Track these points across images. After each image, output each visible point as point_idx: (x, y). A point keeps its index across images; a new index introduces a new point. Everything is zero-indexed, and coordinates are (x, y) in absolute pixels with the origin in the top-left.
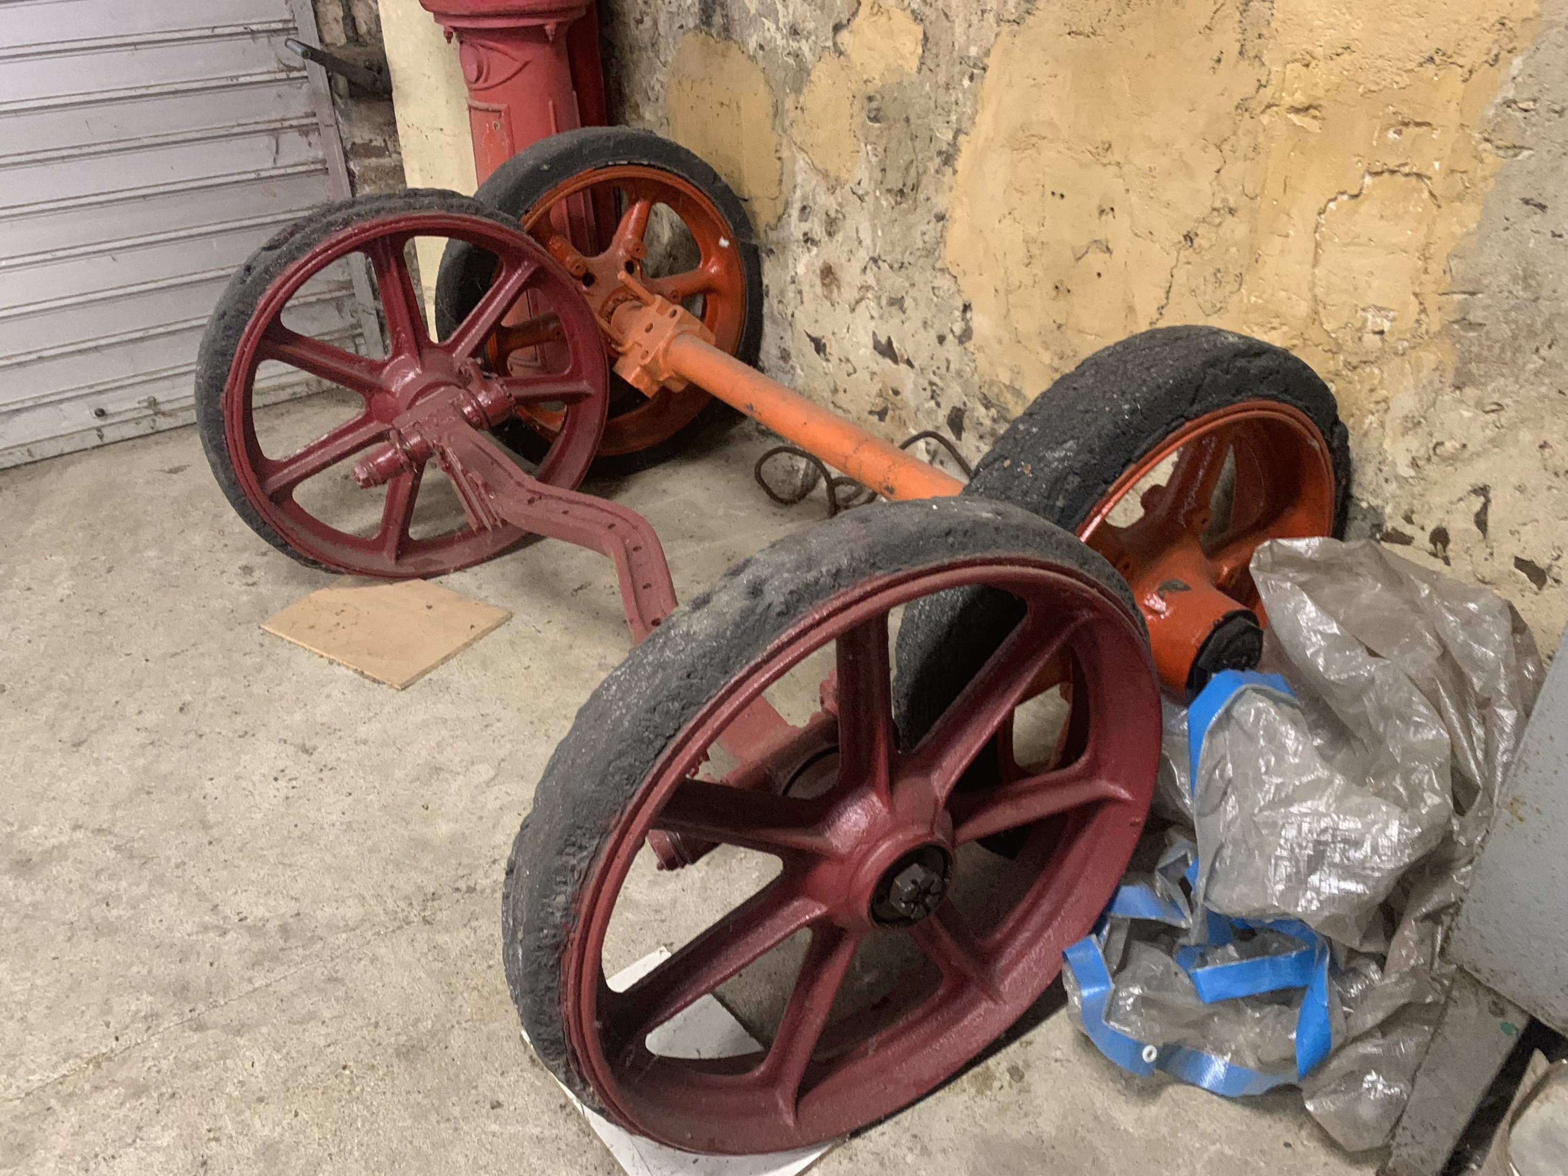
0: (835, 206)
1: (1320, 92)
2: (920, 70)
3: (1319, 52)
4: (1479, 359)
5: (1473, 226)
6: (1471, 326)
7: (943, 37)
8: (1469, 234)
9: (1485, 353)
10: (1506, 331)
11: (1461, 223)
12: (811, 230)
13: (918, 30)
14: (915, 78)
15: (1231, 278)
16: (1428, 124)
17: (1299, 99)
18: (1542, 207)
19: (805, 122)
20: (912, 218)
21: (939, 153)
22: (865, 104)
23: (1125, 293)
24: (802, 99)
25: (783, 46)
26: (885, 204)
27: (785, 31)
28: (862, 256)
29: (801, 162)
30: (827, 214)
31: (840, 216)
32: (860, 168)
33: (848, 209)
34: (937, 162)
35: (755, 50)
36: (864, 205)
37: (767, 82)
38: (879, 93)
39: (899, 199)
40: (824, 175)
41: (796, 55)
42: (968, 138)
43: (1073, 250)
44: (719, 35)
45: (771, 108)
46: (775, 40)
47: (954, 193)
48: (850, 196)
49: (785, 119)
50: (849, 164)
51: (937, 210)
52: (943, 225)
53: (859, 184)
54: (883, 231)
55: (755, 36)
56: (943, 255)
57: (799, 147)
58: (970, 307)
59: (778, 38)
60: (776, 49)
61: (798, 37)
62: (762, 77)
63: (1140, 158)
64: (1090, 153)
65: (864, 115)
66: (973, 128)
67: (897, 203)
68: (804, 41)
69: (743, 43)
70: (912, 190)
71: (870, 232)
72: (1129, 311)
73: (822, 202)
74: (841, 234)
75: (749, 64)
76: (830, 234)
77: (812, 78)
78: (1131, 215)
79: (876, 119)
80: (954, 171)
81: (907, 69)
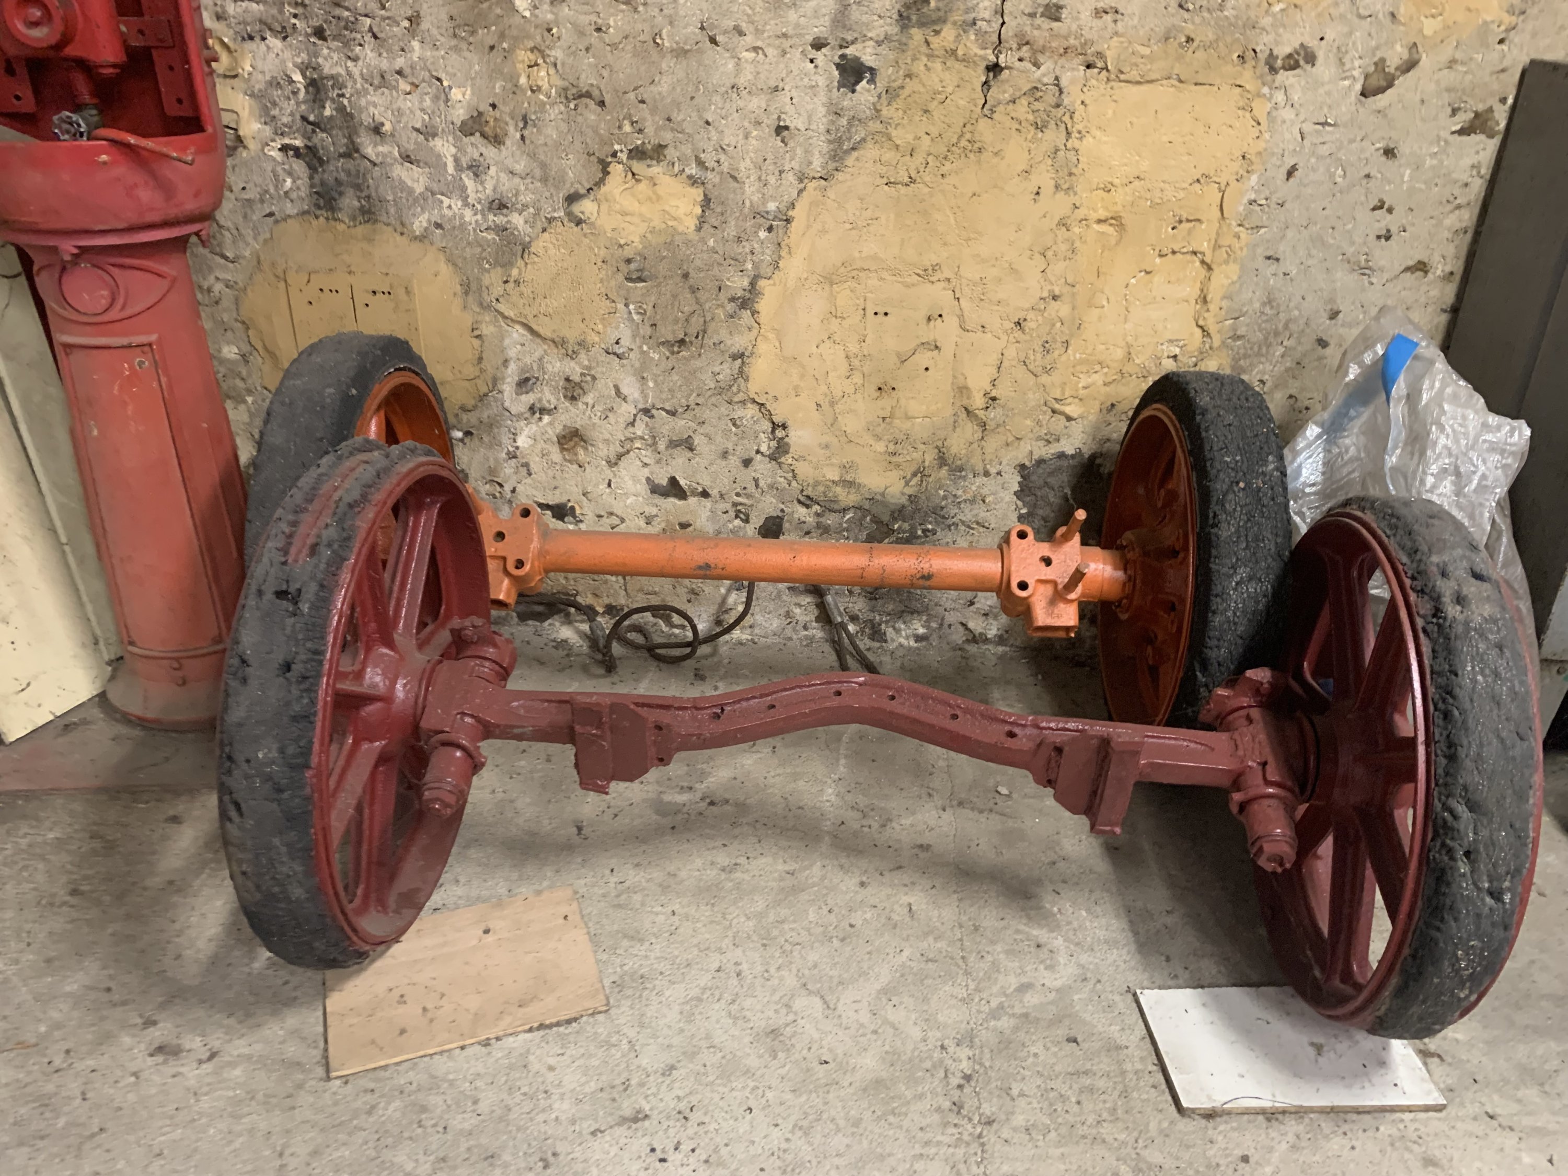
0: (579, 370)
1: (1119, 208)
2: (699, 229)
3: (1117, 182)
4: (1246, 356)
5: (1235, 278)
6: (1239, 337)
7: (731, 196)
8: (1233, 283)
9: (1249, 352)
10: (1260, 336)
11: (1227, 277)
12: (540, 400)
13: (697, 194)
14: (694, 237)
15: (1059, 345)
16: (1199, 220)
17: (1102, 214)
18: (1278, 260)
19: (521, 294)
20: (697, 363)
21: (733, 299)
22: (623, 266)
23: (955, 377)
24: (515, 272)
25: (476, 221)
26: (657, 357)
27: (479, 207)
28: (627, 410)
29: (515, 335)
30: (567, 380)
31: (589, 378)
32: (617, 328)
33: (599, 369)
34: (730, 307)
35: (426, 229)
36: (625, 361)
37: (451, 261)
38: (640, 254)
39: (676, 349)
40: (559, 343)
41: (502, 230)
42: (771, 282)
43: (898, 355)
44: (354, 218)
45: (459, 287)
46: (462, 217)
47: (755, 332)
48: (603, 357)
49: (485, 295)
50: (600, 326)
51: (734, 350)
52: (743, 362)
53: (617, 343)
54: (655, 381)
55: (426, 216)
56: (743, 388)
57: (512, 320)
58: (784, 427)
59: (468, 215)
60: (463, 226)
61: (505, 211)
62: (442, 257)
63: (970, 272)
64: (918, 275)
65: (620, 277)
66: (776, 272)
67: (673, 353)
68: (516, 215)
69: (402, 224)
70: (697, 337)
71: (638, 385)
72: (963, 390)
73: (556, 370)
74: (591, 395)
75: (416, 245)
76: (573, 399)
77: (532, 250)
78: (961, 317)
79: (640, 279)
80: (754, 313)
81: (681, 229)
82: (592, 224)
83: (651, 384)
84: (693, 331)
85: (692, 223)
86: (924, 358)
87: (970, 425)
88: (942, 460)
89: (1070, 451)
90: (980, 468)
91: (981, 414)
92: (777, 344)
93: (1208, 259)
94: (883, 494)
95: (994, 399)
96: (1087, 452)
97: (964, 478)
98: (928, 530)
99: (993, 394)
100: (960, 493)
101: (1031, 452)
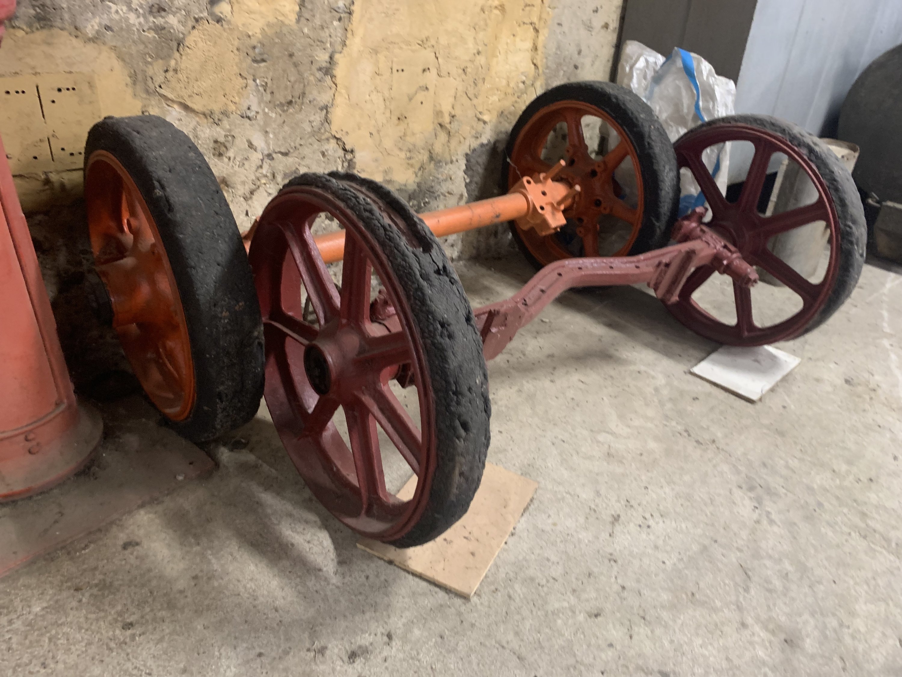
0: (223, 133)
2: (298, 21)
4: (550, 78)
5: (547, 36)
6: (548, 68)
8: (546, 39)
9: (551, 75)
11: (544, 36)
14: (295, 27)
15: (481, 81)
17: (497, 4)
18: (561, 25)
19: (179, 80)
20: (299, 116)
21: (320, 69)
22: (251, 52)
23: (435, 106)
24: (173, 63)
25: (140, 23)
26: (274, 115)
27: (141, 11)
28: (255, 157)
29: (174, 113)
30: (216, 142)
31: (230, 138)
32: (248, 98)
33: (237, 130)
34: (319, 75)
35: (98, 32)
36: (254, 122)
37: (120, 57)
38: (260, 43)
39: (285, 108)
40: (208, 115)
41: (159, 29)
42: (342, 55)
43: (408, 96)
44: (30, 26)
45: (128, 79)
46: (127, 19)
47: (334, 89)
48: (239, 121)
49: (150, 82)
50: (237, 98)
51: (322, 104)
52: (327, 112)
53: (249, 109)
54: (274, 133)
55: (97, 20)
56: (328, 129)
57: (173, 101)
58: (352, 151)
59: (132, 18)
60: (129, 27)
61: (163, 14)
62: (113, 55)
63: (443, 41)
64: (419, 44)
65: (249, 60)
66: (344, 48)
67: (284, 111)
68: (171, 16)
69: (76, 28)
70: (299, 98)
71: (263, 138)
72: (439, 113)
73: (207, 135)
74: (232, 150)
75: (90, 46)
76: (220, 155)
77: (186, 43)
78: (439, 69)
79: (263, 61)
80: (333, 77)
81: (287, 22)
82: (229, 22)
83: (271, 136)
84: (297, 94)
85: (293, 17)
86: (421, 96)
87: (443, 134)
88: (431, 158)
89: (485, 141)
90: (449, 160)
91: (448, 126)
92: (347, 97)
93: (537, 27)
94: (405, 185)
95: (453, 117)
96: (492, 141)
97: (441, 167)
98: (426, 202)
99: (453, 113)
100: (440, 176)
101: (470, 146)
